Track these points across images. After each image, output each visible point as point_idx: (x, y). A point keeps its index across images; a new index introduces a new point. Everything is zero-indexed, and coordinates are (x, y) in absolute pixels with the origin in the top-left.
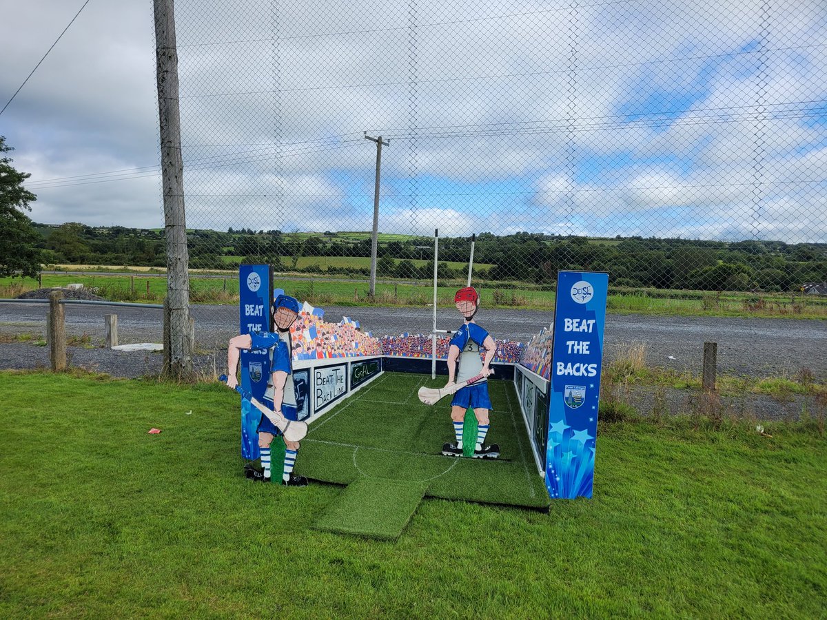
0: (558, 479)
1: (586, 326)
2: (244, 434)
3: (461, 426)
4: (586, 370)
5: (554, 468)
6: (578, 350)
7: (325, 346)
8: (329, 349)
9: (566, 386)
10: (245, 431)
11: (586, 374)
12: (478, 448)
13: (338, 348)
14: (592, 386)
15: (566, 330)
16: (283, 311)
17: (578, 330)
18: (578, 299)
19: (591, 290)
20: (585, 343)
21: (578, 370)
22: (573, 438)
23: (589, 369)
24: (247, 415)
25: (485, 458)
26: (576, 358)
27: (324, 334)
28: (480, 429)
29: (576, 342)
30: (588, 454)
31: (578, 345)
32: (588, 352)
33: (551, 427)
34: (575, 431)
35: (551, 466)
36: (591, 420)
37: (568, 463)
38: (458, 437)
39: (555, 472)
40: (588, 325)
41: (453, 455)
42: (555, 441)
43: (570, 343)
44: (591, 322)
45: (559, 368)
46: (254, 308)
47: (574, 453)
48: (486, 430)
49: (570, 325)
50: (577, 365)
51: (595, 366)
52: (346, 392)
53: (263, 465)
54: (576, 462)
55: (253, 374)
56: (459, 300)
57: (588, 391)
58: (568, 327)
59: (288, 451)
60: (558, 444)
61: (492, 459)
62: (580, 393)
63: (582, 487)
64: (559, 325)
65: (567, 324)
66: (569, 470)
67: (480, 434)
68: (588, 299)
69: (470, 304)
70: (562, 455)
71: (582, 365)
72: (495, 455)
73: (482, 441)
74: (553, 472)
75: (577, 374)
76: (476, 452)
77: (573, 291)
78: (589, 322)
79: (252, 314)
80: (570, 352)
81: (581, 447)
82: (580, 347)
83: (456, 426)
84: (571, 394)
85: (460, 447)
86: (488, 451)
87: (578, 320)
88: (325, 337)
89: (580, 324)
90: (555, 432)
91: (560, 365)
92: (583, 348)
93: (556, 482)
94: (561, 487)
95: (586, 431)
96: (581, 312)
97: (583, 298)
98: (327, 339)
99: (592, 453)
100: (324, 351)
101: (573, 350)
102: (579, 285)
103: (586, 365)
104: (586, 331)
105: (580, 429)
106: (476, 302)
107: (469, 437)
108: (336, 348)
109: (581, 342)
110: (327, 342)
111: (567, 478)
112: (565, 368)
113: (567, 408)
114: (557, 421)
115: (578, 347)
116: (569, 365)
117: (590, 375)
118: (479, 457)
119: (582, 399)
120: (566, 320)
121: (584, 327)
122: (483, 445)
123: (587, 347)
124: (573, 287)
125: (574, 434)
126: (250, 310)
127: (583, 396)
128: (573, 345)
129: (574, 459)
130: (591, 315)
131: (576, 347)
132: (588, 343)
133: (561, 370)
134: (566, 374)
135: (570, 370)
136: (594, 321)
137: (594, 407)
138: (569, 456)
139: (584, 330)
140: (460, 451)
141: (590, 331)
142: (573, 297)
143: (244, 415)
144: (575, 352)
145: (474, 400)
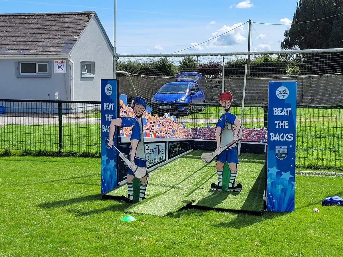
0: (274, 201)
1: (286, 112)
2: (102, 180)
3: (221, 173)
4: (287, 137)
5: (272, 195)
6: (282, 126)
7: (152, 130)
8: (155, 132)
9: (276, 147)
10: (102, 178)
11: (287, 140)
12: (231, 185)
13: (161, 132)
14: (291, 146)
15: (275, 114)
16: (138, 106)
17: (281, 114)
18: (280, 97)
19: (288, 91)
20: (286, 122)
21: (282, 137)
22: (282, 177)
23: (289, 137)
25: (234, 191)
26: (281, 131)
27: (151, 123)
28: (231, 175)
29: (281, 121)
31: (282, 123)
32: (288, 127)
33: (269, 171)
34: (282, 172)
35: (269, 193)
36: (292, 166)
37: (280, 192)
38: (219, 180)
39: (272, 197)
40: (287, 112)
41: (217, 190)
42: (271, 179)
43: (277, 122)
44: (289, 109)
45: (271, 137)
46: (109, 105)
47: (283, 185)
48: (235, 175)
49: (277, 112)
50: (282, 134)
51: (292, 135)
52: (165, 160)
54: (284, 191)
56: (222, 99)
57: (289, 148)
58: (276, 113)
59: (141, 185)
60: (273, 180)
62: (284, 150)
63: (288, 205)
64: (270, 113)
65: (275, 111)
66: (280, 196)
67: (231, 178)
68: (286, 96)
69: (227, 101)
70: (276, 187)
71: (285, 134)
72: (239, 190)
73: (232, 181)
75: (282, 140)
76: (229, 188)
77: (277, 92)
78: (287, 109)
79: (107, 109)
80: (277, 127)
81: (286, 182)
82: (283, 124)
84: (279, 151)
85: (220, 185)
86: (236, 188)
87: (281, 109)
88: (152, 124)
89: (282, 111)
90: (271, 174)
91: (272, 135)
92: (285, 124)
93: (273, 202)
94: (276, 205)
95: (289, 173)
96: (282, 104)
97: (283, 96)
98: (153, 126)
99: (293, 185)
100: (151, 133)
101: (279, 126)
102: (281, 89)
103: (287, 134)
104: (286, 115)
105: (286, 172)
106: (230, 100)
107: (226, 180)
108: (159, 132)
109: (283, 121)
110: (153, 128)
111: (279, 200)
112: (275, 136)
113: (277, 160)
114: (272, 167)
115: (282, 124)
116: (277, 134)
117: (289, 140)
118: (230, 191)
119: (286, 154)
120: (274, 109)
121: (284, 112)
122: (233, 184)
123: (287, 124)
124: (277, 90)
125: (282, 175)
126: (106, 106)
127: (286, 152)
128: (279, 123)
129: (283, 189)
131: (281, 124)
132: (288, 121)
133: (273, 137)
134: (276, 140)
135: (278, 138)
136: (290, 109)
137: (293, 159)
138: (280, 187)
139: (285, 114)
140: (221, 188)
141: (288, 115)
142: (277, 95)
144: (281, 127)
145: (229, 158)
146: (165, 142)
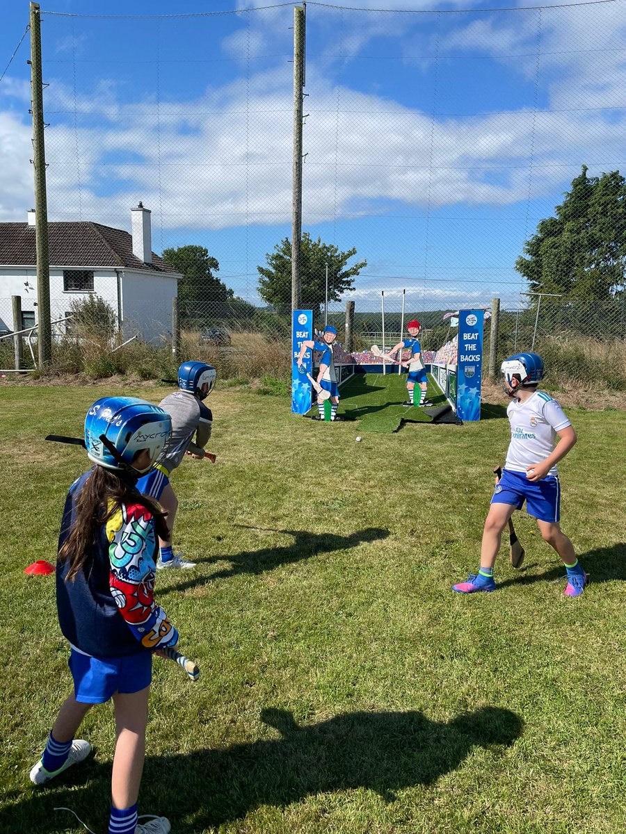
0: (463, 412)
1: (474, 336)
2: (293, 402)
3: (412, 392)
5: (461, 407)
6: (471, 349)
9: (466, 367)
10: (294, 400)
11: (475, 360)
12: (422, 402)
14: (478, 366)
15: (465, 339)
16: (329, 334)
17: (470, 339)
18: (469, 323)
19: (476, 319)
20: (474, 345)
21: (471, 358)
22: (470, 392)
23: (476, 358)
25: (425, 406)
26: (470, 353)
28: (422, 393)
29: (470, 345)
30: (477, 400)
32: (476, 349)
33: (459, 387)
34: (470, 388)
35: (459, 407)
36: (478, 382)
37: (468, 404)
38: (411, 397)
39: (462, 409)
41: (409, 407)
43: (466, 345)
44: (477, 334)
46: (302, 333)
47: (470, 399)
49: (466, 336)
50: (471, 356)
51: (479, 356)
53: (320, 413)
54: (471, 404)
55: (300, 369)
56: (410, 327)
57: (476, 368)
59: (333, 405)
60: (462, 395)
62: (472, 369)
63: (475, 416)
64: (461, 338)
66: (468, 408)
67: (422, 395)
70: (464, 401)
71: (473, 356)
72: (430, 405)
73: (423, 398)
74: (460, 409)
75: (470, 360)
76: (421, 404)
77: (467, 320)
78: (475, 334)
80: (467, 350)
81: (473, 396)
83: (410, 392)
84: (468, 370)
85: (412, 402)
87: (470, 334)
89: (471, 336)
90: (461, 390)
91: (462, 357)
92: (473, 347)
94: (464, 416)
95: (476, 388)
96: (471, 330)
97: (473, 323)
99: (479, 398)
102: (470, 317)
103: (475, 356)
105: (473, 387)
107: (417, 397)
109: (472, 345)
111: (467, 411)
112: (465, 358)
113: (466, 378)
114: (461, 384)
115: (471, 347)
116: (467, 356)
117: (477, 360)
118: (422, 407)
119: (474, 373)
120: (464, 334)
122: (424, 401)
123: (475, 347)
125: (470, 390)
126: (299, 335)
127: (474, 371)
129: (470, 402)
130: (476, 331)
131: (469, 347)
132: (476, 345)
133: (463, 359)
134: (465, 361)
135: (467, 359)
137: (479, 376)
138: (468, 401)
139: (473, 339)
140: (412, 404)
141: (476, 339)
142: (467, 323)
144: (469, 350)
145: (419, 379)
146: (339, 367)
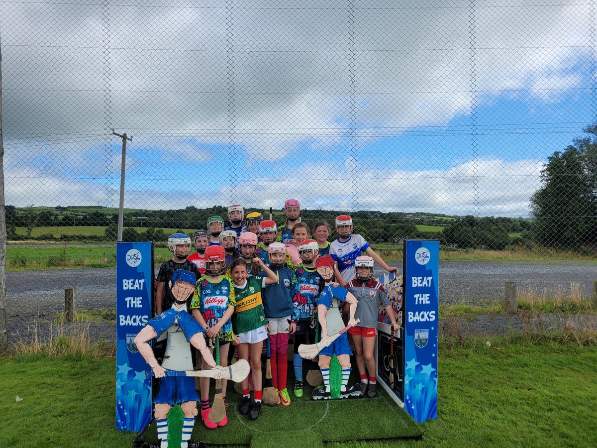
0: (413, 407)
1: (426, 282)
2: (119, 406)
3: (328, 372)
4: (428, 316)
5: (410, 399)
6: (422, 301)
10: (120, 403)
11: (428, 320)
12: (344, 389)
14: (433, 328)
15: (414, 286)
16: (181, 285)
17: (421, 285)
18: (420, 261)
19: (429, 254)
20: (427, 295)
21: (423, 316)
22: (422, 372)
23: (431, 316)
24: (122, 387)
25: (350, 397)
26: (421, 308)
28: (343, 373)
29: (421, 295)
30: (432, 384)
31: (422, 297)
32: (429, 302)
33: (407, 365)
34: (423, 366)
35: (408, 398)
36: (433, 355)
37: (420, 393)
38: (326, 382)
39: (411, 402)
40: (428, 281)
41: (323, 399)
42: (410, 376)
43: (416, 296)
44: (430, 278)
45: (410, 316)
46: (134, 283)
47: (423, 384)
48: (349, 373)
49: (416, 282)
50: (422, 313)
51: (434, 312)
53: (160, 436)
54: (425, 391)
55: (131, 346)
56: (320, 266)
57: (431, 333)
58: (415, 284)
59: (186, 419)
60: (412, 378)
61: (356, 397)
62: (424, 335)
63: (429, 412)
65: (414, 281)
66: (420, 399)
67: (344, 377)
68: (427, 261)
69: (328, 269)
70: (415, 387)
71: (425, 312)
72: (358, 394)
73: (346, 382)
74: (409, 402)
75: (422, 320)
76: (342, 393)
77: (416, 256)
78: (428, 278)
79: (131, 288)
80: (416, 303)
81: (427, 378)
83: (323, 373)
84: (419, 336)
85: (328, 390)
86: (352, 391)
87: (421, 278)
89: (422, 280)
90: (410, 369)
91: (411, 314)
92: (425, 299)
93: (412, 409)
94: (416, 414)
95: (430, 365)
96: (423, 271)
97: (424, 260)
99: (435, 382)
101: (418, 301)
102: (421, 250)
103: (428, 312)
104: (427, 286)
105: (426, 364)
106: (333, 267)
107: (336, 381)
109: (424, 295)
111: (419, 405)
112: (414, 316)
113: (417, 348)
114: (410, 360)
115: (422, 299)
116: (417, 313)
117: (431, 320)
118: (344, 398)
119: (427, 339)
120: (413, 278)
122: (348, 386)
123: (428, 298)
124: (417, 252)
125: (422, 369)
126: (127, 284)
127: (427, 337)
128: (419, 298)
129: (423, 389)
130: (429, 274)
132: (429, 295)
133: (411, 318)
134: (415, 321)
135: (417, 317)
136: (432, 278)
137: (435, 345)
138: (420, 387)
139: (425, 285)
140: (328, 394)
141: (430, 286)
142: (417, 260)
143: (119, 387)
144: (420, 303)
145: (337, 349)
